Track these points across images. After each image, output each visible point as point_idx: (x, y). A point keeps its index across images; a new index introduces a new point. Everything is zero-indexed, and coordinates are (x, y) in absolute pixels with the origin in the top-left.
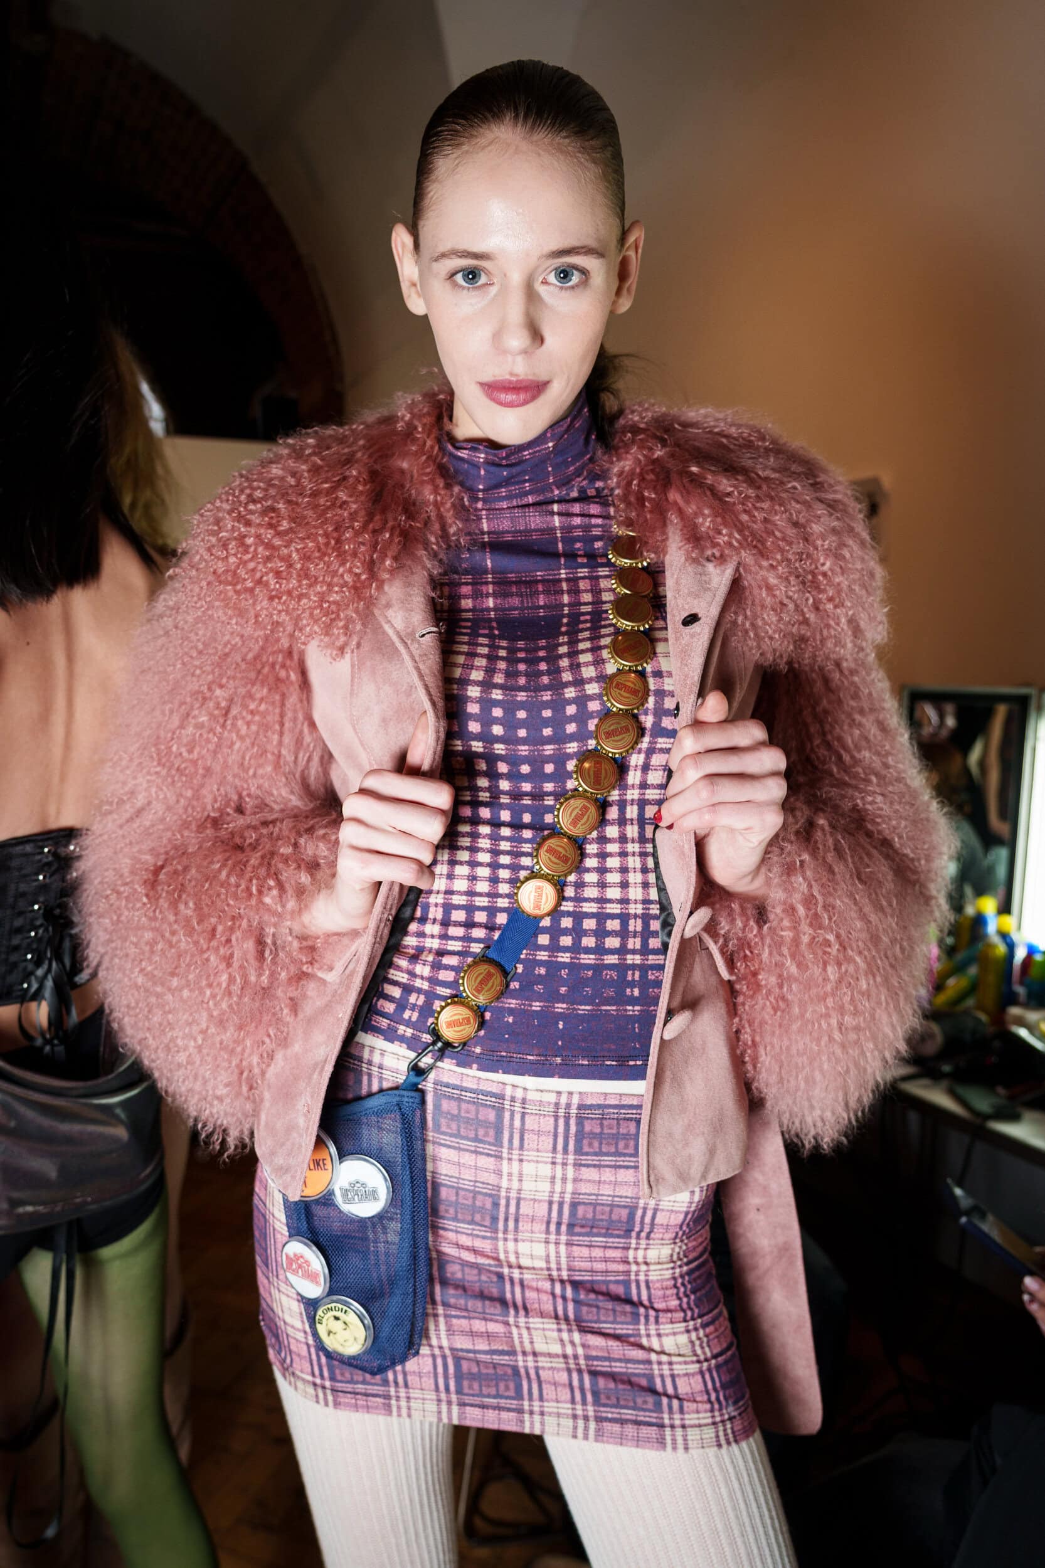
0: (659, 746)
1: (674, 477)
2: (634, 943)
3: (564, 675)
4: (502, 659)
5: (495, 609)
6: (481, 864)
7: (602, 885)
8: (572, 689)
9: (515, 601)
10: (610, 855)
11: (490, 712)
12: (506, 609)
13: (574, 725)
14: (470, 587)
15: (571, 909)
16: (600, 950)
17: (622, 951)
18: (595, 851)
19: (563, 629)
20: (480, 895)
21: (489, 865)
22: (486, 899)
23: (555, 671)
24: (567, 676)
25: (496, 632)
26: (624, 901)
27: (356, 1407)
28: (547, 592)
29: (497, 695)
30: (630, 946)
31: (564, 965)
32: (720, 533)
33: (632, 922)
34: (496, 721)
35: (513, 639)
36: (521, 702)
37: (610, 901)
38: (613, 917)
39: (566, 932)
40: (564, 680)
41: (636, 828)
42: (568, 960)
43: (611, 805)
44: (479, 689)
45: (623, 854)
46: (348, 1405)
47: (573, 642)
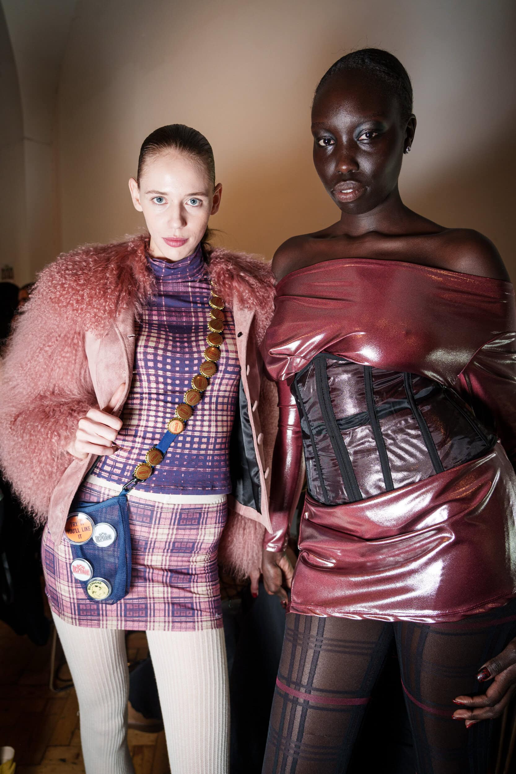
0: (225, 377)
1: (235, 277)
2: (211, 447)
3: (194, 348)
4: (171, 340)
5: (166, 321)
6: (159, 417)
7: (202, 426)
8: (197, 354)
9: (174, 319)
10: (206, 415)
11: (166, 360)
12: (170, 321)
13: (197, 367)
14: (156, 312)
15: (190, 434)
16: (199, 449)
17: (207, 449)
18: (200, 414)
19: (193, 331)
20: (158, 428)
21: (162, 417)
22: (160, 430)
23: (191, 347)
24: (195, 349)
25: (168, 330)
26: (209, 432)
27: (87, 625)
28: (186, 316)
29: (169, 354)
30: (209, 448)
31: (186, 454)
32: (250, 299)
33: (211, 439)
34: (168, 364)
35: (175, 333)
36: (178, 357)
37: (204, 432)
38: (205, 437)
39: (187, 442)
40: (194, 351)
41: (215, 405)
42: (188, 452)
43: (207, 397)
44: (162, 351)
45: (210, 415)
46: (84, 625)
47: (197, 336)
